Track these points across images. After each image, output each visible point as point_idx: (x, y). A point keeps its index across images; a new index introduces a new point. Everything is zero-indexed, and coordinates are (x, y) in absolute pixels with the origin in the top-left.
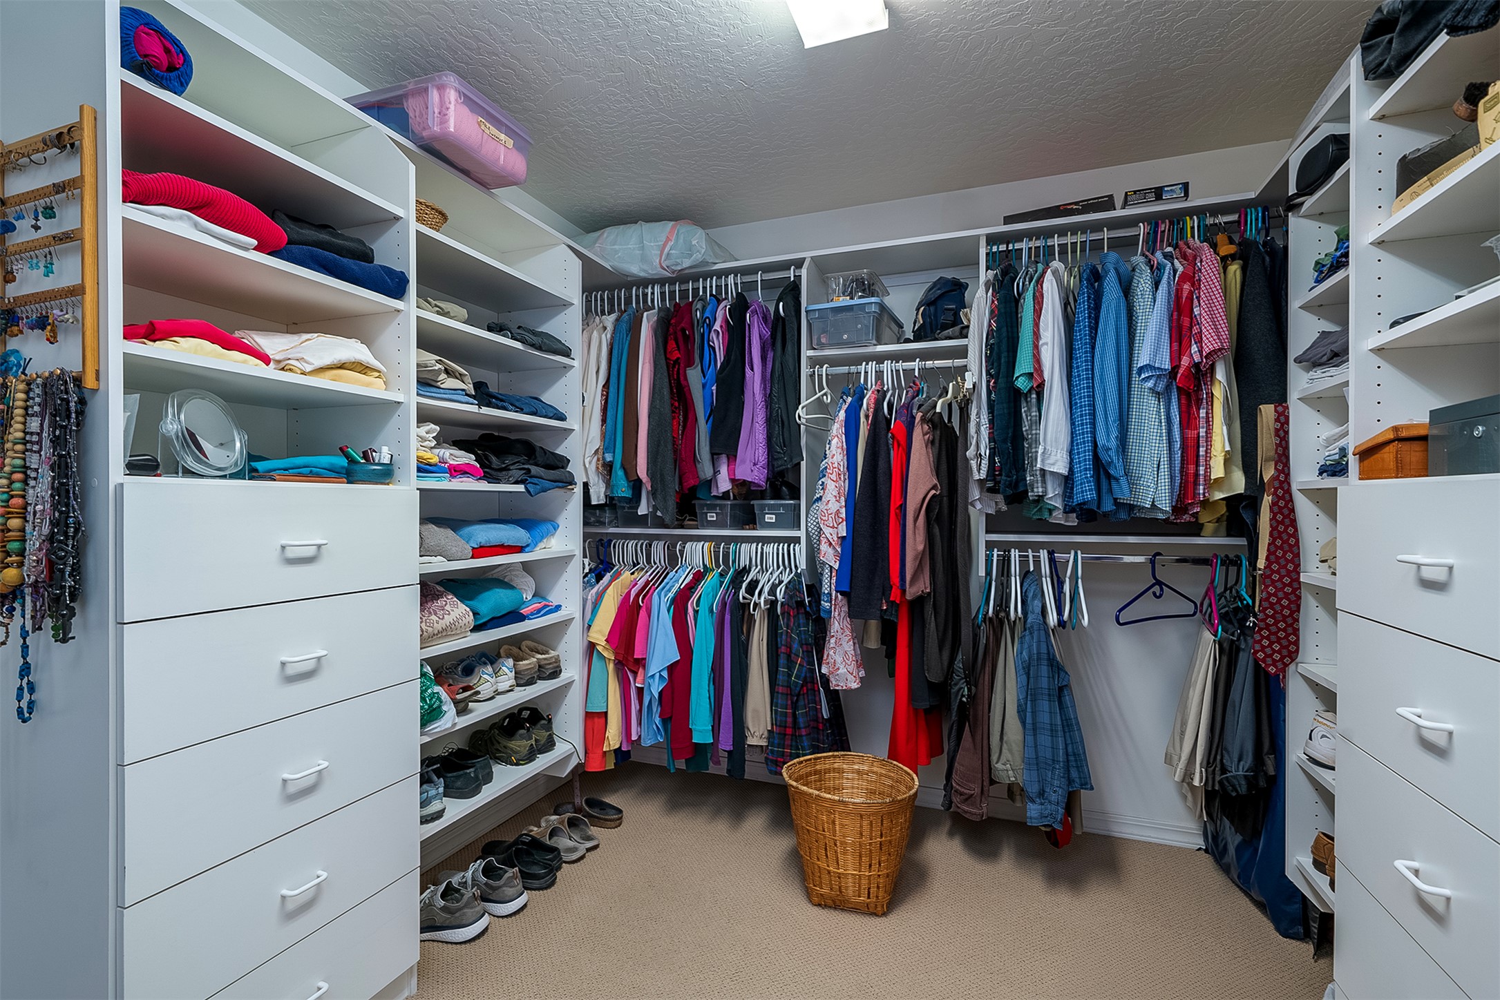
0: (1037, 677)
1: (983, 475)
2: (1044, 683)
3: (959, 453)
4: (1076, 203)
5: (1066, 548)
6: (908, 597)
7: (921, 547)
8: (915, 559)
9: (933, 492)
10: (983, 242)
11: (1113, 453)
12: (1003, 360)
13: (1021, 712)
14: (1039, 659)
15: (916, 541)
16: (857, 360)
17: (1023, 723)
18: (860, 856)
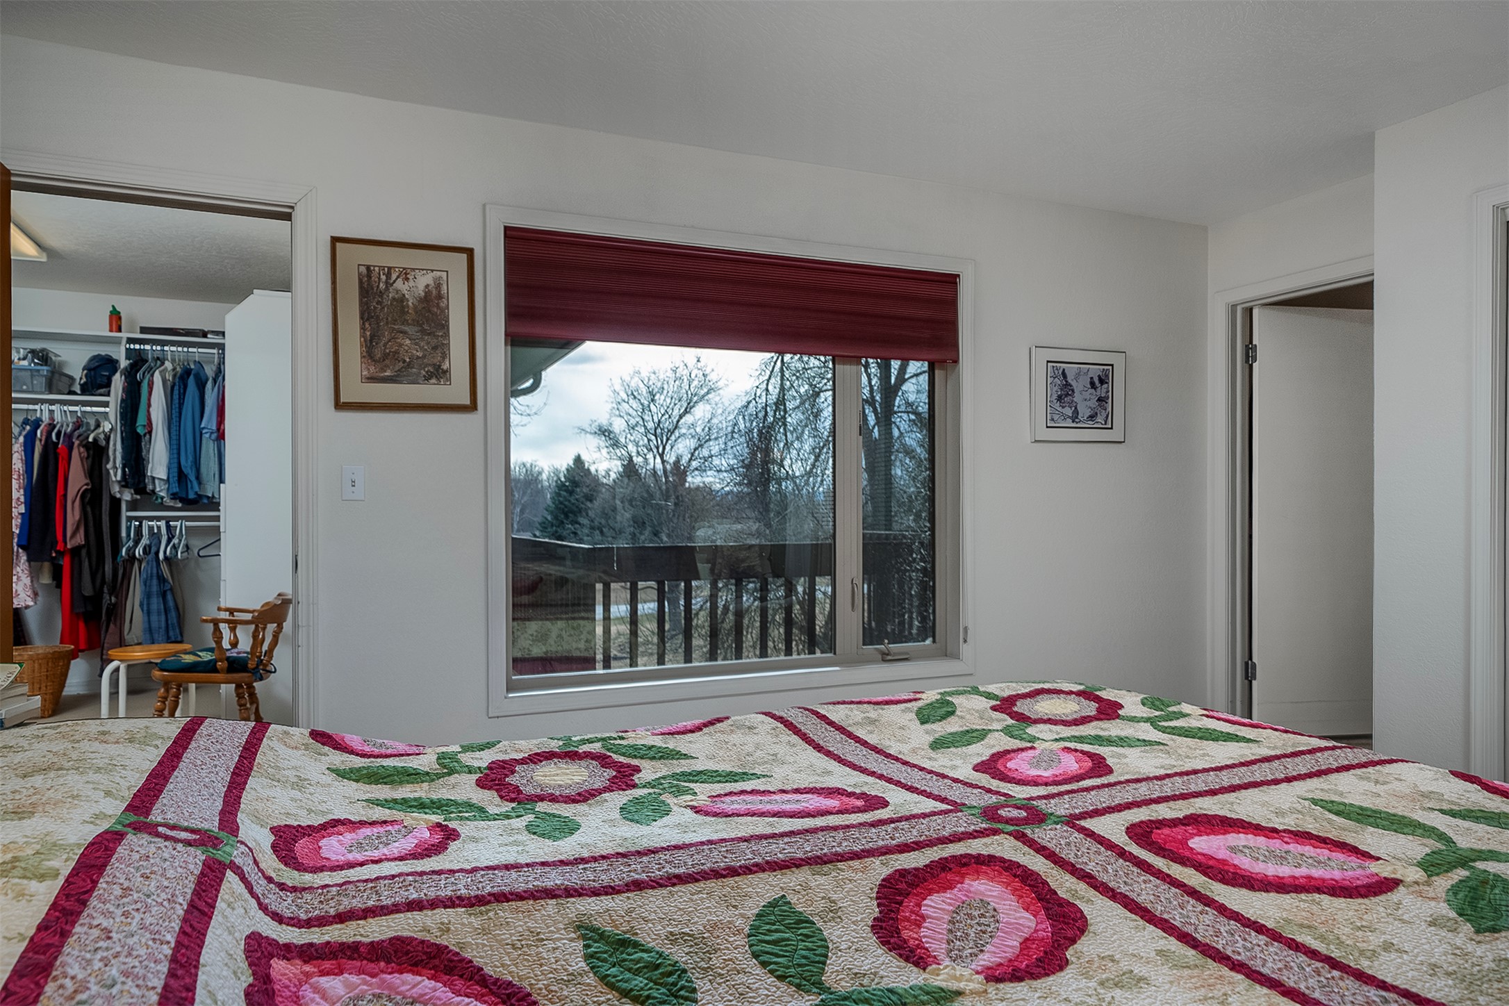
0: (150, 586)
1: (119, 478)
2: (155, 589)
3: (103, 466)
4: (182, 329)
5: (176, 519)
6: (69, 546)
7: (77, 517)
8: (73, 525)
9: (85, 487)
10: (124, 341)
11: (189, 469)
12: (128, 417)
13: (141, 605)
14: (152, 576)
15: (73, 515)
16: (35, 401)
17: (143, 610)
18: (33, 684)
